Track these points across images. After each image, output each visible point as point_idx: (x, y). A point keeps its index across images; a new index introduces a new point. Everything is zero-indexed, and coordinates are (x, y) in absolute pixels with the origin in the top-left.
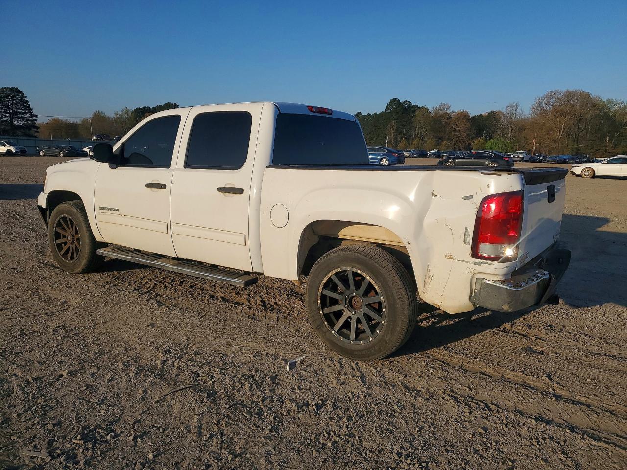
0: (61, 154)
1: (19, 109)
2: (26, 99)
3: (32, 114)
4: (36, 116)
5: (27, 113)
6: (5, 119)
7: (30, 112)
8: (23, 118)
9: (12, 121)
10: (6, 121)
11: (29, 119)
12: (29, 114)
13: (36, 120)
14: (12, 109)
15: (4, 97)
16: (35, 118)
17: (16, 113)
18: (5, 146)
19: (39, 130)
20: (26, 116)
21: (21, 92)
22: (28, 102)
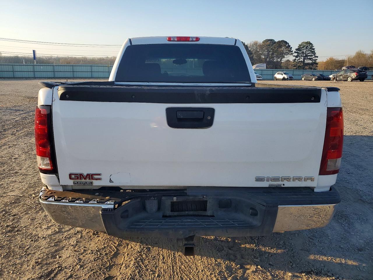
0: (314, 79)
1: (309, 54)
2: (313, 48)
3: (315, 56)
4: (317, 57)
5: (312, 56)
6: (301, 60)
7: (314, 55)
8: (310, 59)
9: (304, 61)
10: (301, 61)
11: (314, 59)
12: (313, 56)
13: (317, 60)
14: (305, 54)
15: (302, 48)
16: (317, 58)
17: (307, 56)
18: (282, 75)
19: (318, 65)
20: (312, 57)
21: (311, 44)
22: (314, 49)
